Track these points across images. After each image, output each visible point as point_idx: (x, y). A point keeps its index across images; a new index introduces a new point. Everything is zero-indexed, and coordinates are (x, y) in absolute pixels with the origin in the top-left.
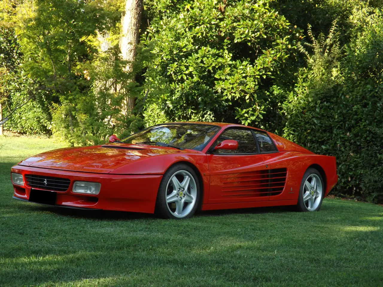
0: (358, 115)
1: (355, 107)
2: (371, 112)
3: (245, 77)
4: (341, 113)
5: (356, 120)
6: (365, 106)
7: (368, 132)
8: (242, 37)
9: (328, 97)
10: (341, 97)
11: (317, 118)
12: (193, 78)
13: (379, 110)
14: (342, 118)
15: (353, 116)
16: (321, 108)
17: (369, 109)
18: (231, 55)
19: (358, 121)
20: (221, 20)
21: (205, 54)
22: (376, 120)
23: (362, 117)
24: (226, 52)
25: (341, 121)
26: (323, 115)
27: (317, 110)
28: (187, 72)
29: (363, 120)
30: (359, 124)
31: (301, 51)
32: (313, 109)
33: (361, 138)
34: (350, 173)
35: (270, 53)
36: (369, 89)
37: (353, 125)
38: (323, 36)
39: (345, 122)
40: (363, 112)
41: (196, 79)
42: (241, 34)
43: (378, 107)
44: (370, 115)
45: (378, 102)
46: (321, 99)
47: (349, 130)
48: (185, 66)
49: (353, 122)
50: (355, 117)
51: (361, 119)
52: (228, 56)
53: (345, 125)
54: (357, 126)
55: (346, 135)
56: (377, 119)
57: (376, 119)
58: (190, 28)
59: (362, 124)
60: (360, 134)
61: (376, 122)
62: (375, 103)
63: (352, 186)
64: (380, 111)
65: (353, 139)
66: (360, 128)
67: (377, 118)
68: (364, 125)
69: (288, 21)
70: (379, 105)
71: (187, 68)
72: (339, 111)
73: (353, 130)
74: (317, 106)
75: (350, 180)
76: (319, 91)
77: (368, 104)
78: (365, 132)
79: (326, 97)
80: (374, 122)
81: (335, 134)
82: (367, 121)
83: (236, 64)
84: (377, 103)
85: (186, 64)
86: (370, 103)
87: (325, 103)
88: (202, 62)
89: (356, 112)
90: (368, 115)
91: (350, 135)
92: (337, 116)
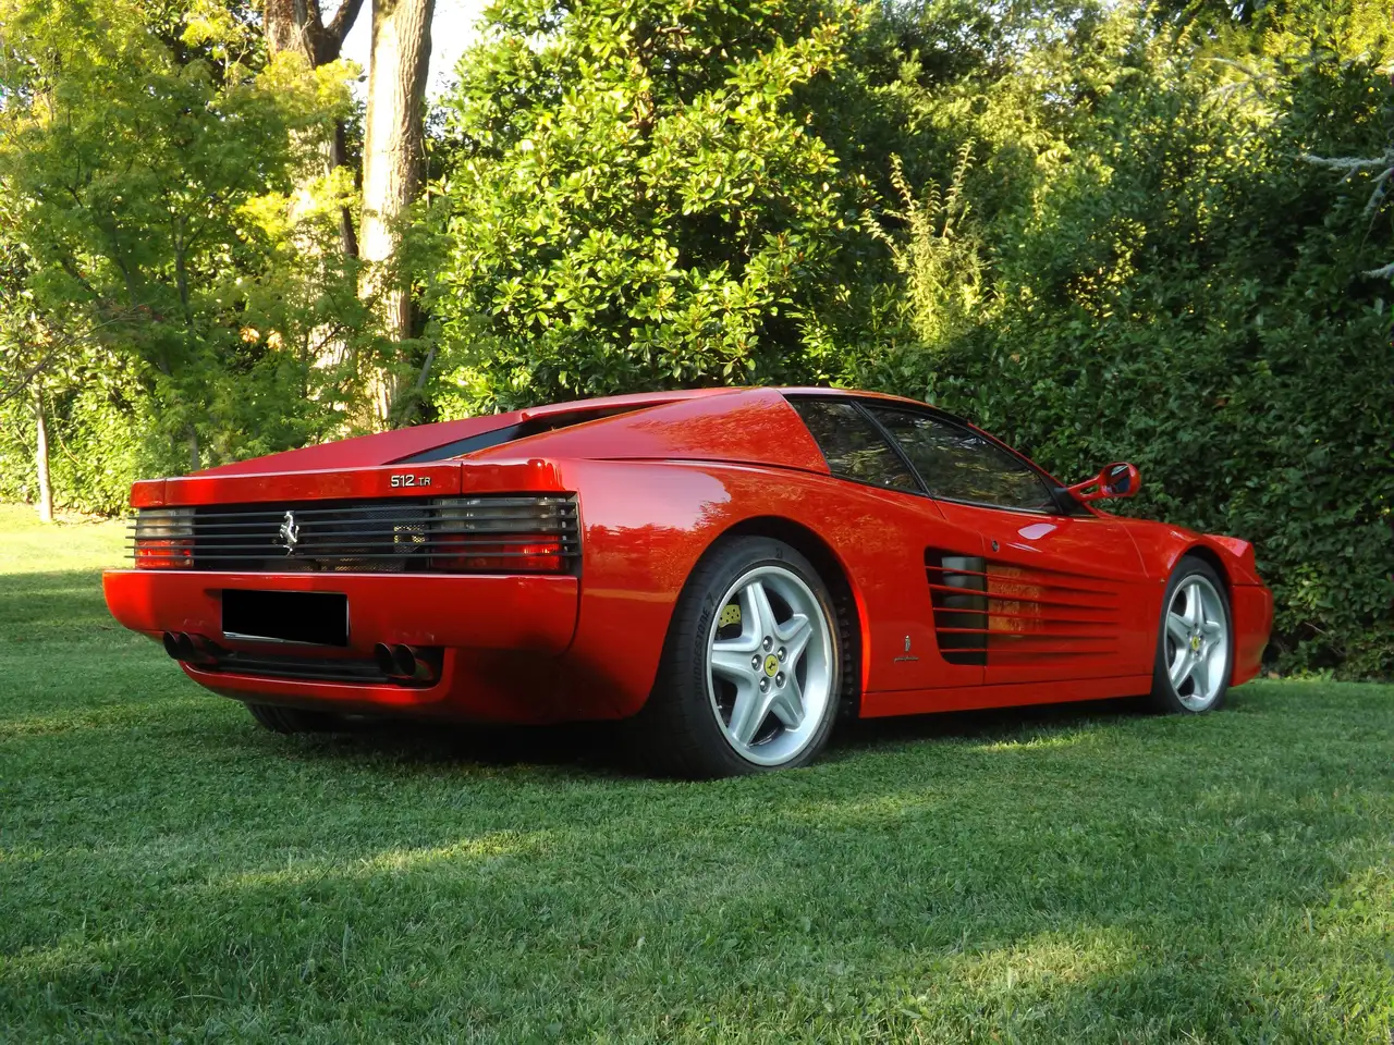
0: (1049, 408)
1: (1040, 384)
2: (1086, 396)
3: (719, 314)
4: (998, 403)
5: (1044, 421)
6: (1068, 380)
7: (1082, 456)
8: (706, 196)
9: (958, 362)
10: (996, 358)
12: (567, 320)
13: (1110, 391)
14: (1004, 420)
15: (1034, 414)
16: (940, 395)
17: (1081, 388)
18: (675, 252)
19: (1049, 426)
20: (644, 151)
21: (599, 251)
22: (1103, 420)
23: (1062, 414)
24: (662, 243)
25: (999, 430)
27: (930, 400)
28: (550, 305)
29: (1065, 422)
30: (1053, 434)
31: (875, 235)
33: (1063, 474)
35: (786, 242)
36: (1078, 333)
37: (1035, 436)
38: (936, 188)
39: (1012, 431)
40: (1063, 398)
41: (577, 323)
42: (702, 191)
43: (1106, 381)
44: (1086, 405)
45: (1105, 367)
46: (939, 369)
48: (544, 287)
49: (1036, 429)
50: (1041, 413)
51: (1059, 420)
52: (666, 258)
53: (1013, 441)
54: (1049, 439)
56: (1105, 416)
57: (1102, 415)
58: (555, 179)
59: (1063, 433)
60: (1058, 462)
61: (1105, 425)
62: (1096, 372)
64: (1114, 393)
66: (1058, 446)
67: (1107, 412)
68: (1069, 437)
69: (831, 152)
70: (1108, 376)
71: (550, 292)
72: (992, 402)
74: (929, 388)
76: (932, 347)
77: (1077, 375)
78: (1074, 457)
79: (951, 362)
80: (1099, 425)
82: (1077, 424)
83: (692, 278)
84: (1103, 371)
85: (546, 282)
86: (1084, 372)
87: (951, 379)
88: (592, 273)
89: (1042, 398)
90: (1078, 406)
92: (987, 414)
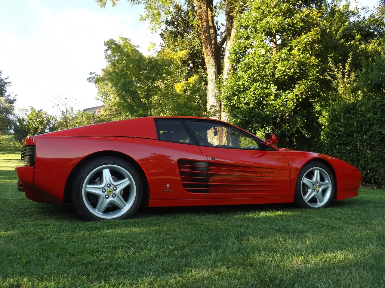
0: (370, 121)
1: (369, 115)
2: (380, 118)
3: (286, 101)
4: (358, 120)
5: (370, 125)
6: (376, 113)
8: (281, 73)
9: (349, 110)
10: (358, 109)
11: (342, 127)
12: (249, 105)
14: (360, 125)
15: (367, 122)
16: (344, 119)
17: (379, 115)
18: (276, 87)
20: (267, 63)
21: (256, 88)
23: (374, 122)
24: (273, 85)
25: (358, 128)
26: (346, 125)
27: (342, 120)
28: (244, 102)
29: (375, 125)
31: (328, 79)
32: (339, 120)
33: (375, 139)
34: (368, 167)
35: (303, 82)
36: (378, 100)
37: (368, 129)
38: (341, 65)
39: (362, 128)
40: (374, 119)
41: (251, 106)
42: (280, 71)
44: (380, 120)
46: (344, 112)
47: (365, 133)
48: (243, 98)
49: (368, 127)
50: (369, 122)
51: (373, 124)
52: (273, 89)
53: (362, 130)
54: (371, 129)
55: (363, 137)
57: (384, 122)
58: (245, 72)
59: (374, 128)
60: (373, 136)
62: (383, 110)
63: (371, 176)
65: (368, 140)
66: (373, 131)
68: (376, 129)
69: (316, 59)
72: (357, 120)
73: (367, 133)
74: (341, 117)
75: (369, 172)
76: (342, 107)
78: (377, 134)
79: (346, 110)
80: (383, 125)
81: (356, 138)
82: (378, 125)
83: (280, 93)
85: (243, 96)
86: (379, 111)
87: (347, 115)
88: (254, 94)
89: (369, 118)
90: (378, 120)
91: (366, 137)
92: (355, 124)
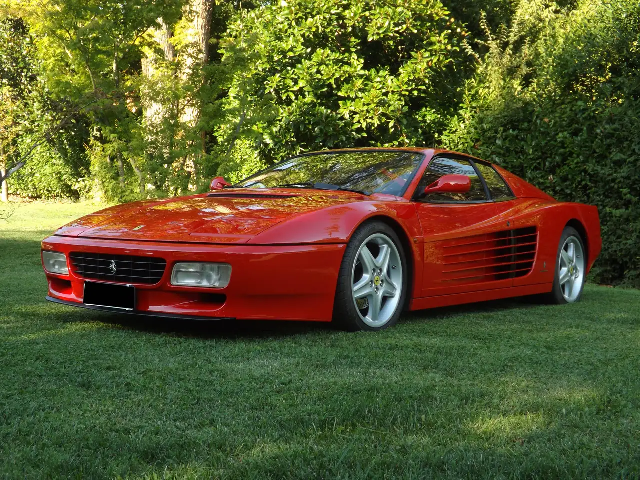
0: (565, 148)
1: (561, 135)
2: (587, 142)
3: (386, 94)
4: (537, 145)
5: (562, 155)
6: (575, 133)
7: (583, 174)
8: (381, 32)
9: (515, 122)
10: (536, 121)
11: (499, 155)
12: (304, 97)
13: (599, 140)
14: (540, 154)
15: (557, 151)
16: (505, 140)
17: (583, 137)
18: (362, 61)
19: (566, 157)
20: (346, 7)
21: (323, 60)
22: (596, 155)
23: (573, 151)
24: (354, 56)
25: (538, 159)
26: (508, 150)
27: (499, 142)
28: (296, 89)
29: (575, 156)
30: (568, 162)
31: (469, 53)
32: (493, 141)
33: (573, 184)
35: (422, 56)
36: (582, 108)
37: (558, 163)
38: (505, 29)
39: (545, 160)
40: (573, 143)
41: (309, 99)
42: (379, 29)
43: (597, 134)
44: (586, 147)
45: (596, 127)
46: (504, 126)
47: (552, 171)
48: (292, 79)
49: (558, 159)
50: (562, 150)
51: (571, 154)
52: (357, 64)
53: (545, 165)
54: (565, 165)
55: (548, 179)
56: (596, 153)
57: (595, 152)
58: (298, 23)
59: (573, 161)
60: (570, 177)
61: (596, 158)
62: (591, 129)
64: (602, 140)
65: (559, 185)
66: (570, 168)
67: (598, 151)
68: (577, 163)
69: (446, 9)
70: (599, 131)
71: (296, 82)
72: (534, 144)
73: (558, 171)
74: (499, 136)
76: (501, 114)
77: (581, 130)
78: (579, 174)
79: (511, 122)
80: (593, 158)
81: (530, 179)
82: (581, 157)
83: (371, 75)
84: (595, 129)
85: (293, 76)
86: (585, 129)
87: (511, 131)
88: (319, 72)
89: (563, 143)
90: (581, 147)
91: (554, 179)
92: (531, 151)
